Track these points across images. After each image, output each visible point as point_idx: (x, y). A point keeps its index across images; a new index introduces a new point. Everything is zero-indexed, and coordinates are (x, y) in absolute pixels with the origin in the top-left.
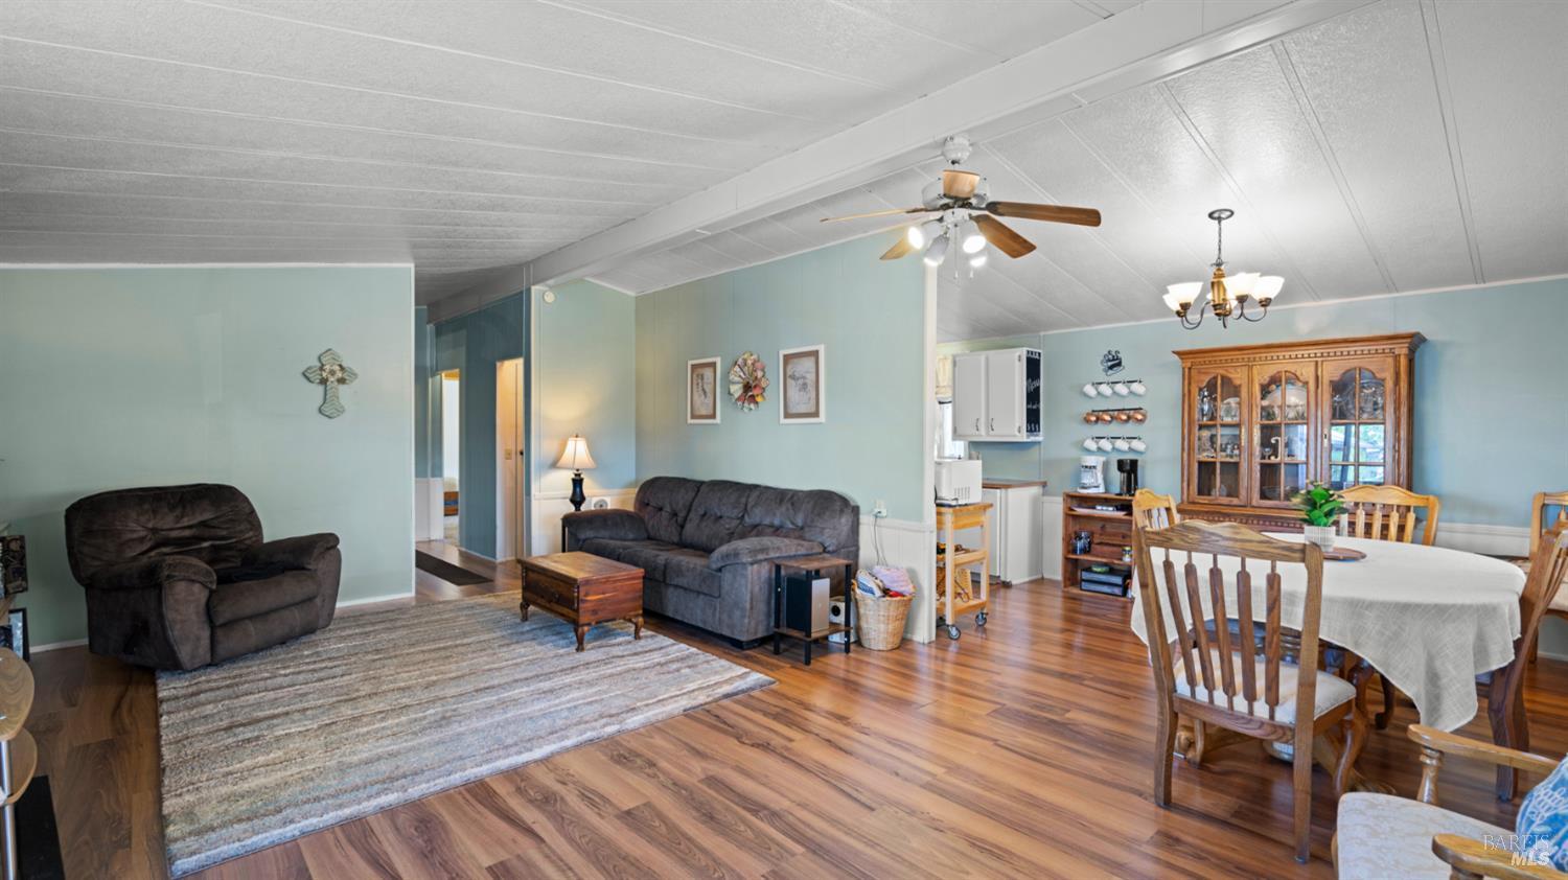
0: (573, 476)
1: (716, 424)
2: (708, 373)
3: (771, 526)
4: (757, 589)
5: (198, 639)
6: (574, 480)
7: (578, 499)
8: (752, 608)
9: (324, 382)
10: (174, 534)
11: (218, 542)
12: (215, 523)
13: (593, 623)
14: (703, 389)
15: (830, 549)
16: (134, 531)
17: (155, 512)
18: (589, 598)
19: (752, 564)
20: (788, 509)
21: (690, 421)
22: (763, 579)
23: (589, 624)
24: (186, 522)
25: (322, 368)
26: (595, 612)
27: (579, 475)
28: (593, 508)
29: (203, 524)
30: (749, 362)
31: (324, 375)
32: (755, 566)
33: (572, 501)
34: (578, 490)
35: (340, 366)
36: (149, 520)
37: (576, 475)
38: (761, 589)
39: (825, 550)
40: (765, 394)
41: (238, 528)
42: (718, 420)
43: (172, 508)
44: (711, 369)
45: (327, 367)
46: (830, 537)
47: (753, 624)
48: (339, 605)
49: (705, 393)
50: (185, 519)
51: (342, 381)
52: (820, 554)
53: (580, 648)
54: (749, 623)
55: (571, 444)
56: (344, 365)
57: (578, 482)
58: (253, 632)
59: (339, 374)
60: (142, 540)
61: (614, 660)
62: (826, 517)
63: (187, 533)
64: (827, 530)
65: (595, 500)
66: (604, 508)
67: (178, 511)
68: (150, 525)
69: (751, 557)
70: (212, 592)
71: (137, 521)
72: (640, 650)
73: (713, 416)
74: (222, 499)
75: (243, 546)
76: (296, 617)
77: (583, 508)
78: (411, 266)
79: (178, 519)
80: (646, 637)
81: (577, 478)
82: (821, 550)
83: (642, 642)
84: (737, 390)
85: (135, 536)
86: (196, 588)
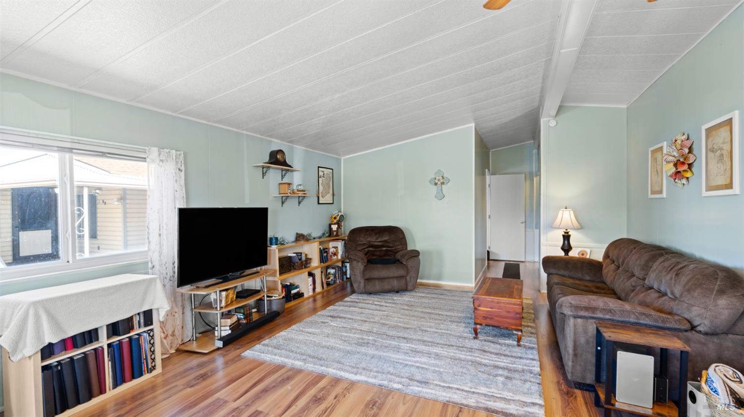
0: (563, 233)
1: (663, 198)
2: (659, 156)
3: (659, 291)
5: (360, 283)
6: (563, 236)
7: (567, 248)
8: (575, 355)
9: (436, 184)
10: (376, 243)
11: (388, 249)
12: (389, 241)
13: (484, 325)
14: (657, 170)
15: (699, 328)
16: (362, 241)
17: (370, 235)
18: (480, 308)
19: (575, 317)
20: (671, 279)
21: (650, 196)
23: (481, 325)
24: (379, 240)
25: (435, 179)
26: (485, 318)
27: (568, 233)
28: (577, 256)
29: (386, 241)
30: (679, 142)
31: (436, 181)
32: (579, 320)
33: (563, 249)
34: (566, 242)
35: (443, 177)
36: (368, 238)
37: (565, 232)
41: (396, 244)
42: (664, 195)
43: (376, 234)
44: (660, 152)
45: (437, 178)
48: (418, 281)
49: (658, 173)
50: (379, 239)
51: (443, 183)
53: (475, 338)
55: (561, 212)
56: (445, 176)
57: (566, 237)
58: (378, 286)
59: (442, 181)
60: (364, 244)
61: (477, 351)
62: (696, 294)
63: (380, 244)
65: (580, 250)
66: (584, 256)
67: (377, 236)
68: (368, 240)
70: (365, 266)
71: (364, 238)
72: (507, 353)
73: (661, 192)
74: (395, 234)
75: (396, 251)
76: (395, 284)
77: (571, 254)
78: (473, 125)
79: (377, 239)
81: (566, 234)
84: (670, 169)
85: (362, 243)
86: (360, 264)
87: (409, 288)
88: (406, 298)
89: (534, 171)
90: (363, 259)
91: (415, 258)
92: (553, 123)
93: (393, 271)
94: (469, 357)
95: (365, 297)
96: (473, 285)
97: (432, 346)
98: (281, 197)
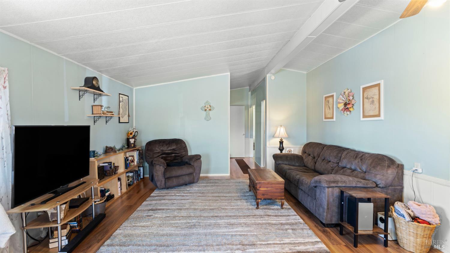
0: (280, 140)
1: (334, 121)
2: (331, 100)
3: (351, 169)
4: (331, 200)
5: (162, 181)
6: (280, 142)
7: (281, 149)
8: (328, 209)
9: (206, 110)
10: (167, 152)
11: (176, 155)
12: (176, 149)
13: (263, 199)
14: (329, 107)
15: (380, 186)
16: (157, 150)
17: (163, 146)
18: (261, 189)
19: (328, 188)
20: (358, 162)
21: (324, 120)
22: (335, 196)
23: (261, 199)
24: (169, 149)
25: (205, 107)
26: (263, 195)
27: (282, 140)
28: (287, 153)
29: (174, 149)
30: (347, 93)
31: (206, 108)
32: (330, 189)
33: (279, 149)
34: (281, 145)
35: (210, 106)
36: (161, 148)
37: (281, 140)
38: (334, 200)
39: (377, 186)
40: (353, 107)
41: (181, 151)
42: (334, 119)
43: (167, 145)
44: (332, 98)
45: (207, 106)
46: (380, 179)
47: (329, 216)
48: (201, 175)
49: (330, 108)
50: (169, 148)
51: (210, 110)
52: (374, 187)
53: (257, 208)
54: (327, 215)
55: (279, 129)
56: (211, 105)
57: (281, 143)
58: (175, 182)
59: (209, 108)
60: (159, 153)
61: (265, 217)
62: (378, 169)
63: (169, 152)
64: (378, 176)
65: (288, 149)
66: (290, 153)
67: (168, 146)
68: (161, 149)
69: (327, 184)
70: (165, 169)
71: (158, 148)
72: (280, 214)
73: (332, 118)
74: (179, 143)
75: (182, 156)
76: (187, 179)
77: (284, 152)
78: (229, 74)
79: (168, 148)
80: (286, 208)
81: (281, 141)
82: (375, 185)
83: (283, 211)
84: (341, 106)
85: (157, 151)
86: (161, 167)
87: (195, 181)
88: (195, 188)
89: (249, 104)
90: (164, 164)
91: (199, 160)
92: (273, 78)
93: (185, 170)
94: (264, 221)
95: (165, 191)
96: (229, 175)
97: (237, 219)
98: (93, 117)
